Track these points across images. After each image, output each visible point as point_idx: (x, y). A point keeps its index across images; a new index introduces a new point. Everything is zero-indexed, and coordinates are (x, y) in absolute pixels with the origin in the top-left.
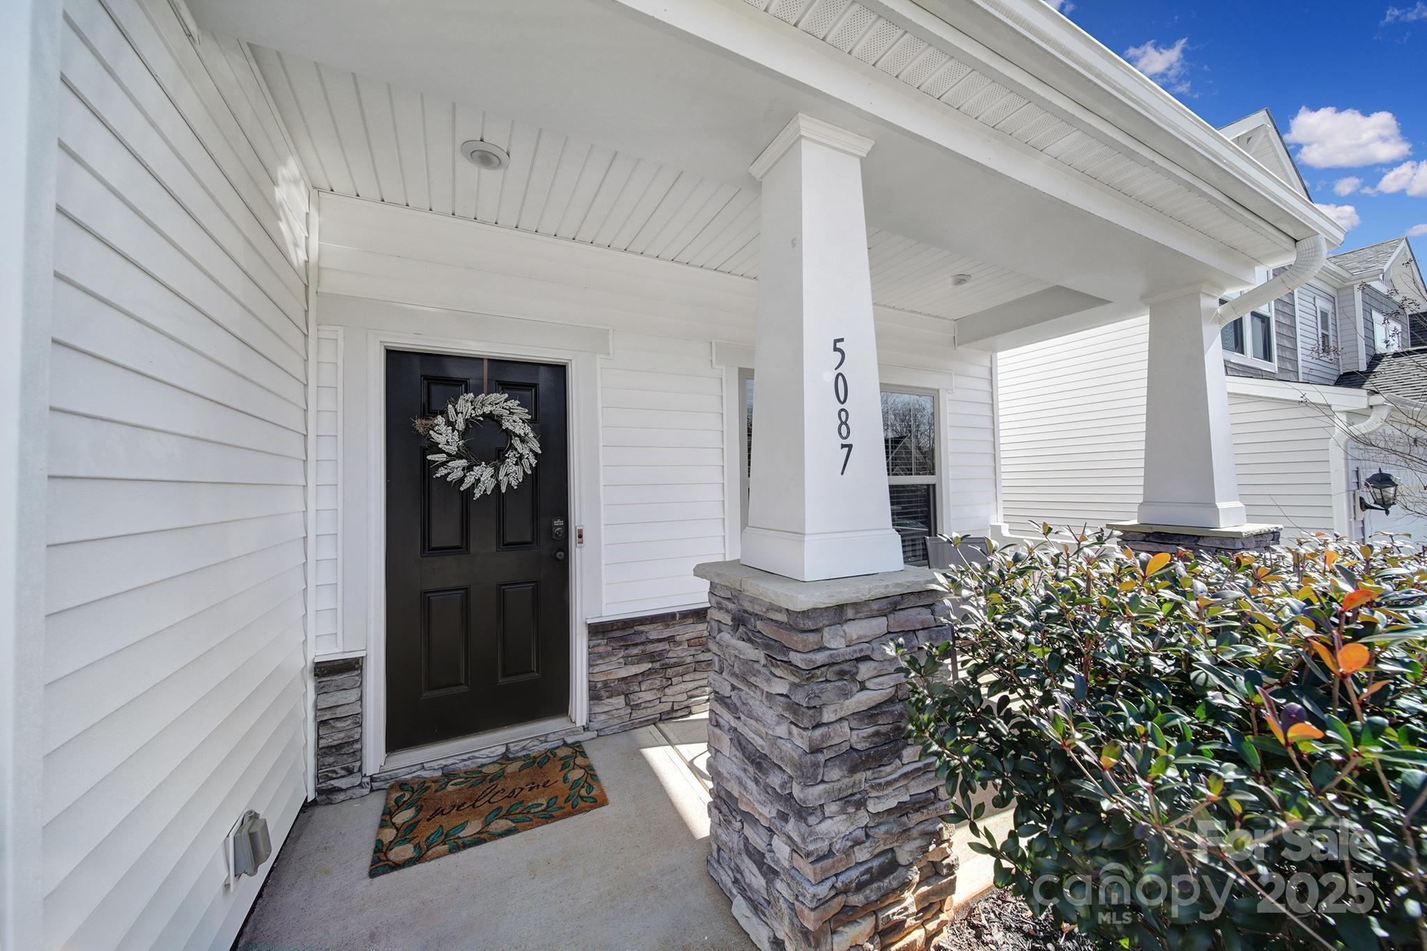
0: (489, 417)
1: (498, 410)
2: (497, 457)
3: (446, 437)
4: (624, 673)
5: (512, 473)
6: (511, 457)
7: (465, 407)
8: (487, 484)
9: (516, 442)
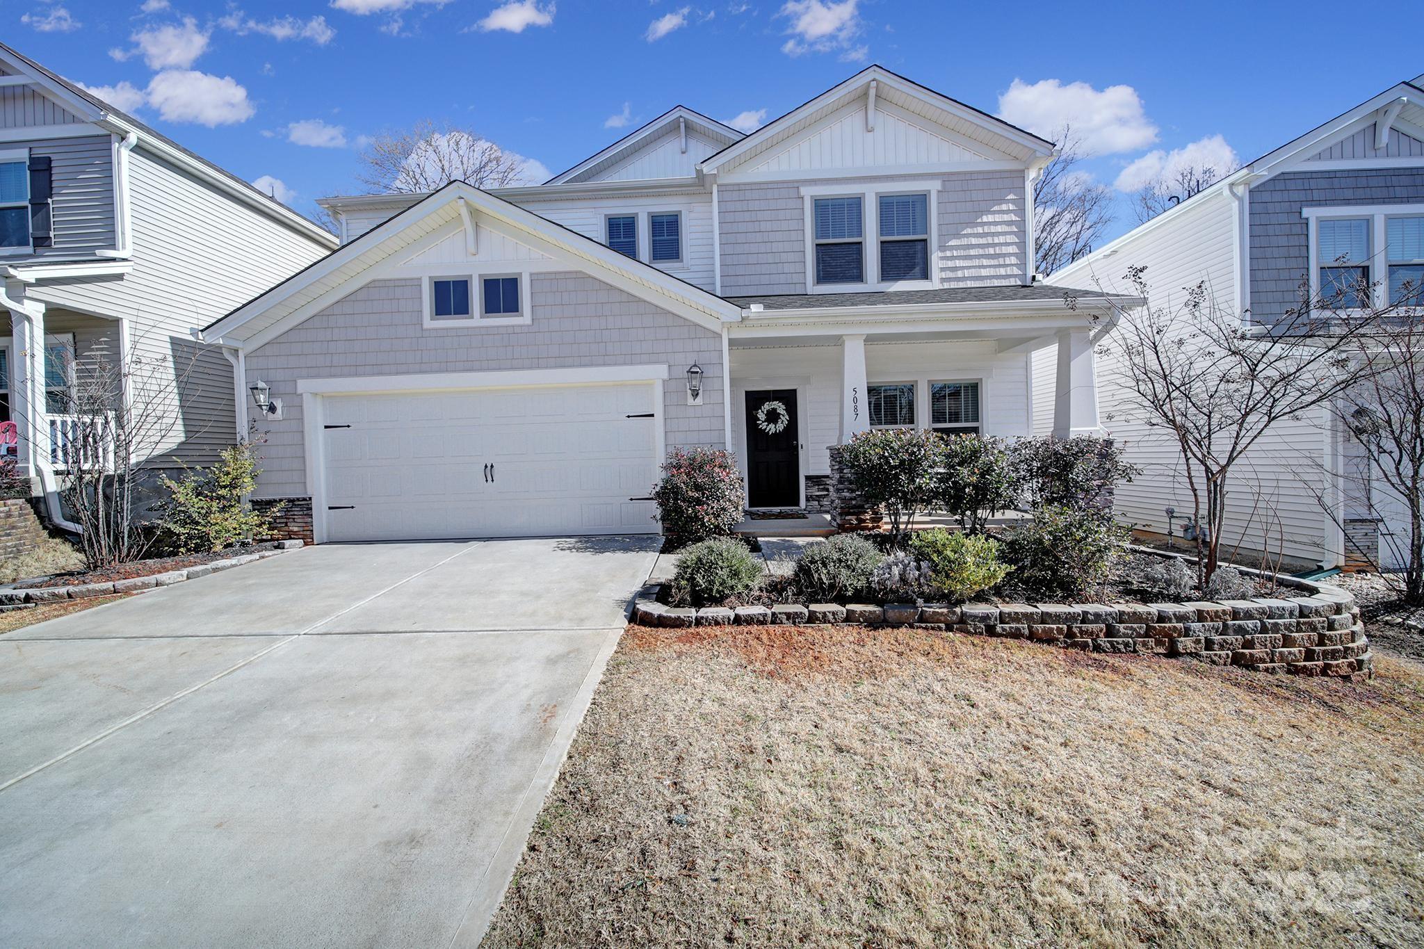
0: (773, 409)
1: (775, 407)
2: (775, 422)
3: (761, 416)
4: (818, 493)
5: (780, 427)
6: (780, 421)
7: (767, 406)
8: (773, 430)
9: (781, 416)
